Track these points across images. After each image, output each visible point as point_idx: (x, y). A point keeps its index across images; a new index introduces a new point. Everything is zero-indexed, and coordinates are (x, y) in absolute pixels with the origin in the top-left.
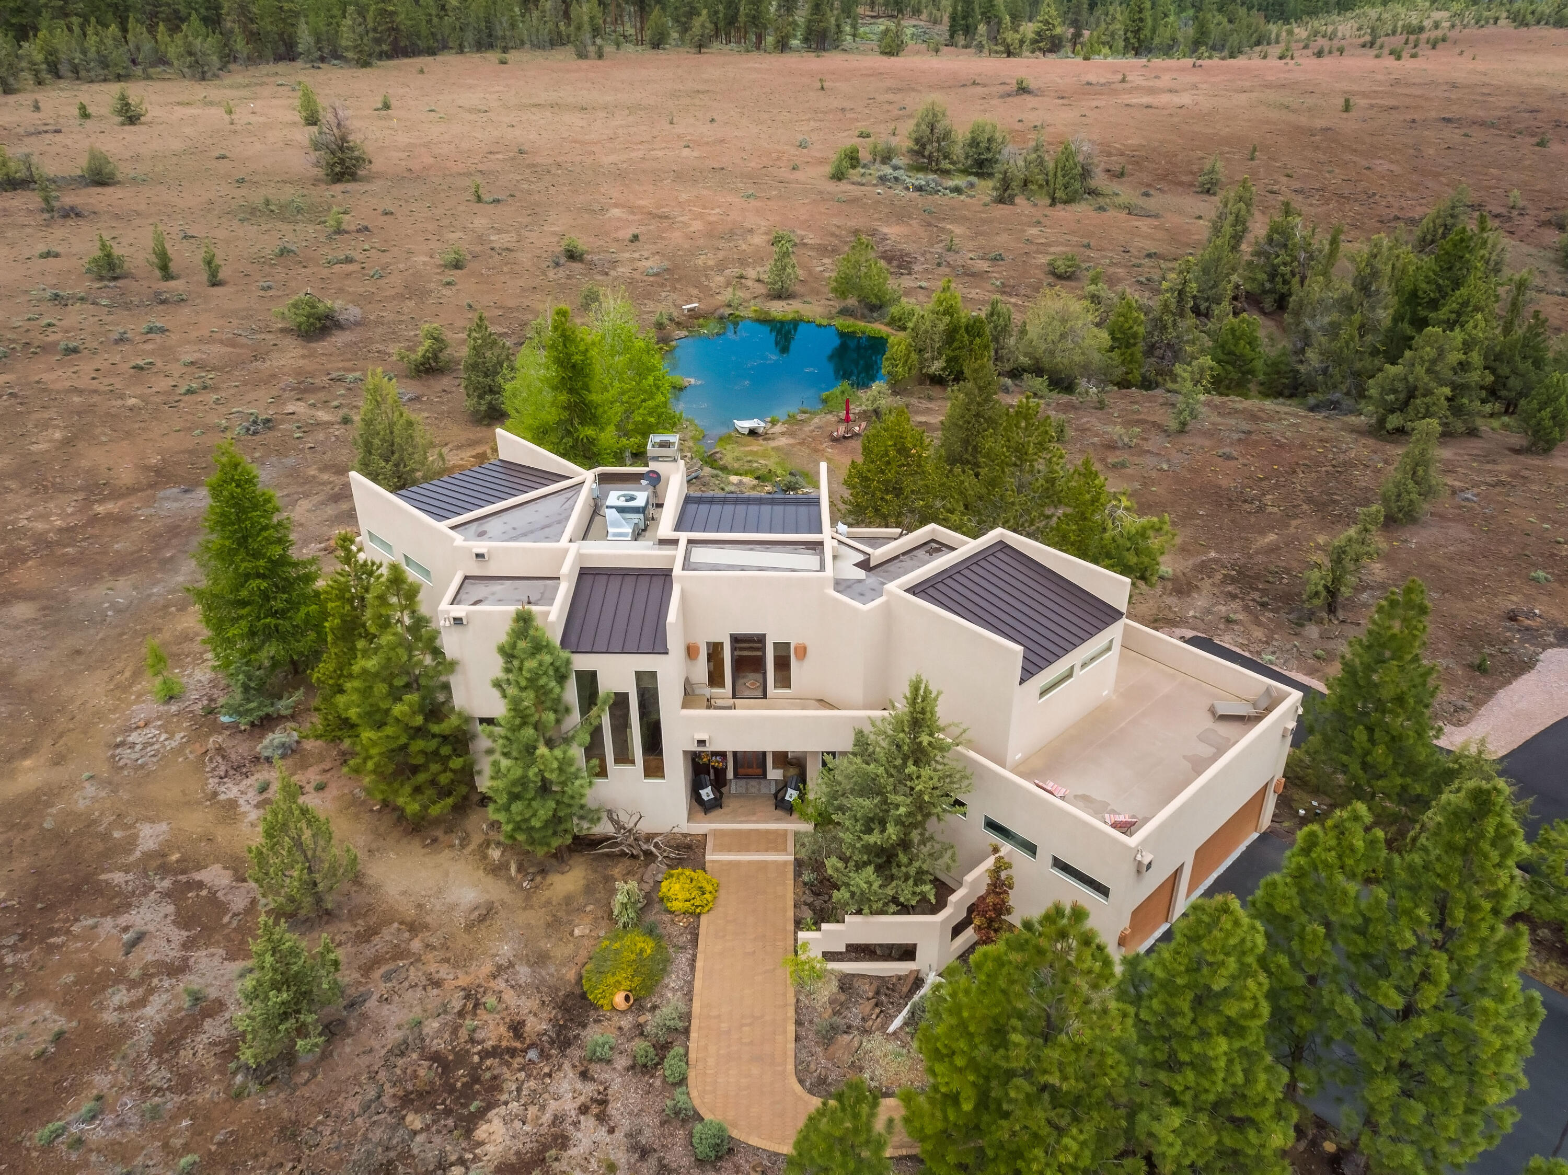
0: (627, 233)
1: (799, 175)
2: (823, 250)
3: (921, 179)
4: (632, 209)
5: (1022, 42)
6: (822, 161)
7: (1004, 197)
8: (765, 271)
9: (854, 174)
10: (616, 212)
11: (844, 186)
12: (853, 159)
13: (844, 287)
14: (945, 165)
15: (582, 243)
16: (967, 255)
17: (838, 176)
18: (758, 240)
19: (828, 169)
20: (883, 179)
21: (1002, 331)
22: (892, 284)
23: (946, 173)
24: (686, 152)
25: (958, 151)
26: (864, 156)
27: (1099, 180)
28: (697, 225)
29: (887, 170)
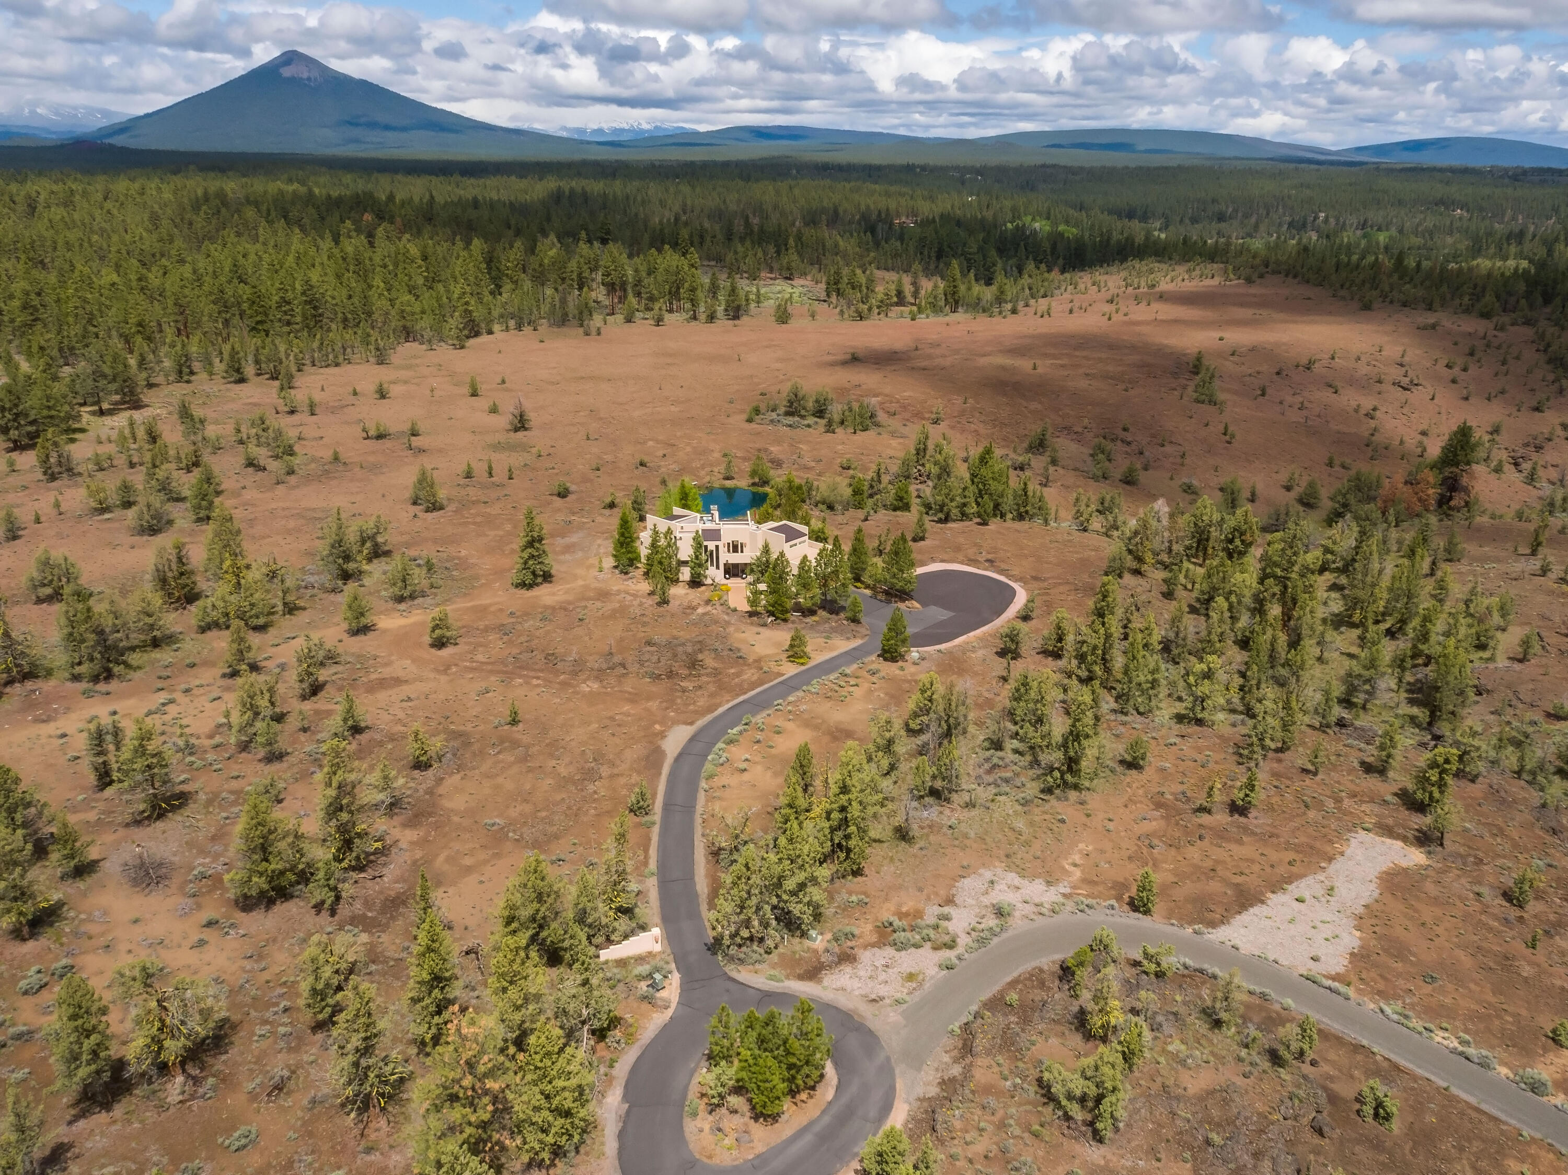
0: (660, 453)
1: (730, 420)
2: (745, 459)
3: (790, 420)
4: (657, 441)
5: (870, 309)
6: (742, 411)
7: (830, 428)
8: (722, 468)
9: (758, 418)
10: (651, 443)
11: (753, 425)
12: (757, 411)
13: (754, 473)
14: (803, 412)
15: (646, 459)
16: (807, 460)
17: (750, 420)
18: (717, 455)
19: (745, 416)
20: (772, 421)
21: (810, 489)
22: (772, 473)
23: (803, 417)
24: (673, 408)
25: (810, 405)
26: (763, 408)
27: (881, 417)
28: (688, 449)
29: (774, 415)
